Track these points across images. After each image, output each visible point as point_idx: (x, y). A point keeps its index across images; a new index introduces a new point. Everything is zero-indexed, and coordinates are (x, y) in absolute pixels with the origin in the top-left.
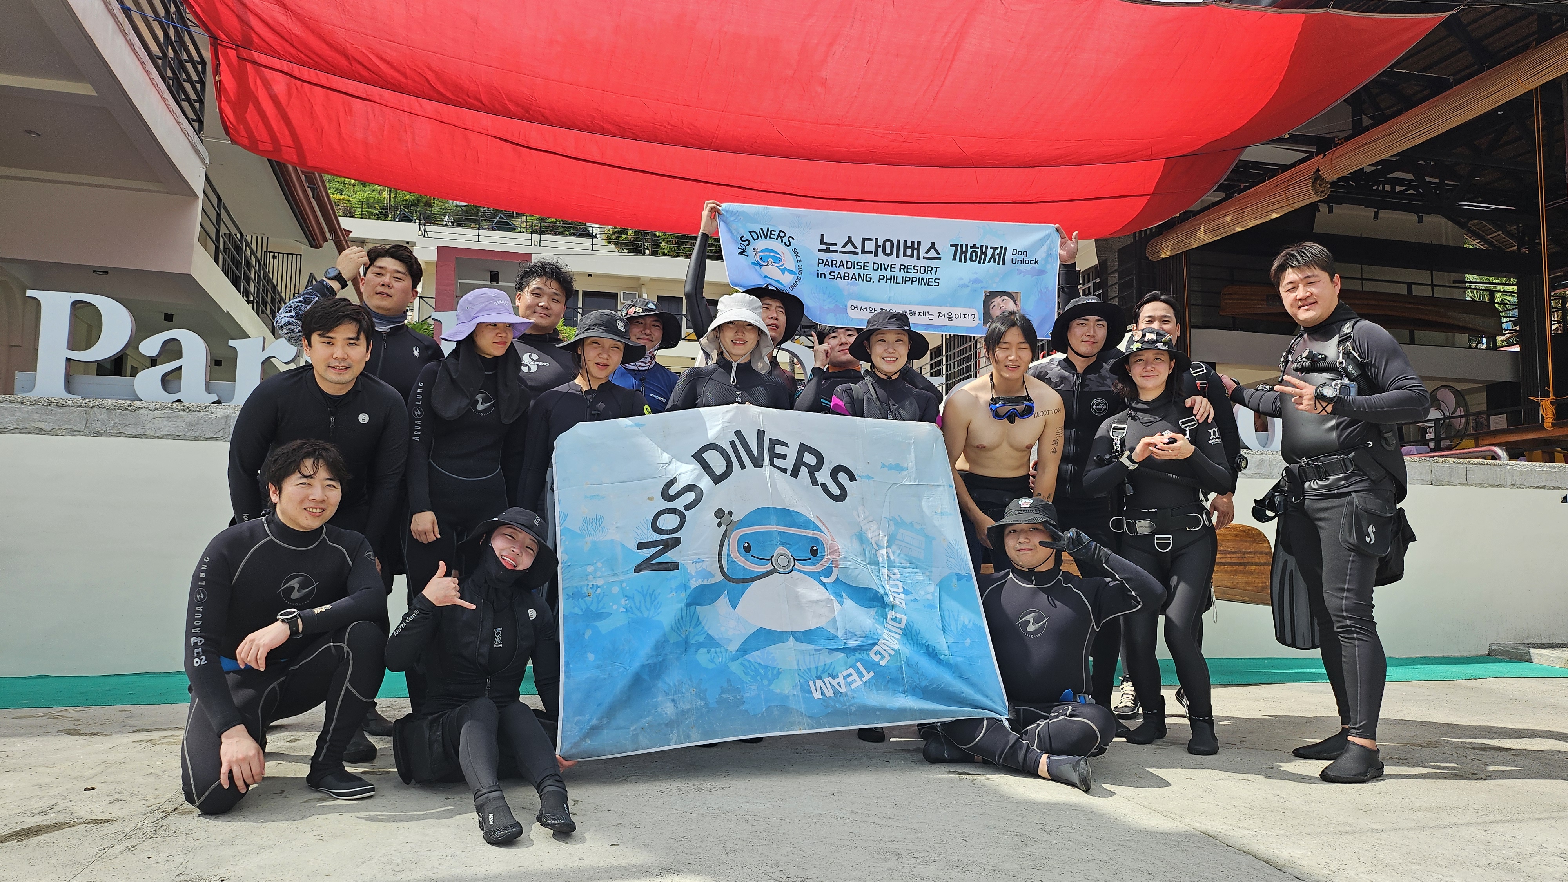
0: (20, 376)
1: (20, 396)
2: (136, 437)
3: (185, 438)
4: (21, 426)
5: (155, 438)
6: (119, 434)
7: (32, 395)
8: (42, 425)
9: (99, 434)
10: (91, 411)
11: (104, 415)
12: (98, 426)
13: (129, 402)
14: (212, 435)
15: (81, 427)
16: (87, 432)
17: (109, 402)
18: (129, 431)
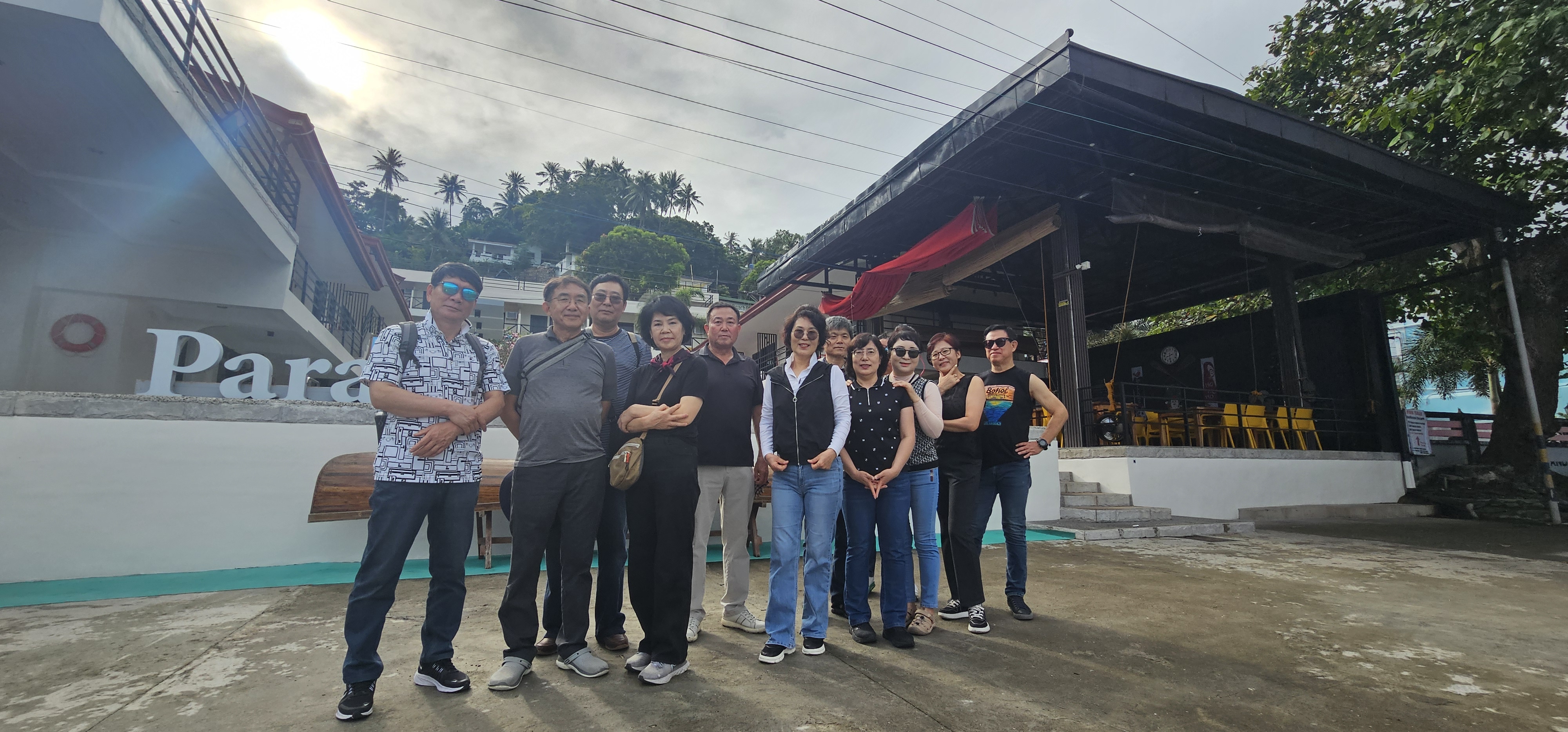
0: (139, 383)
1: (138, 395)
2: (217, 420)
3: (252, 420)
4: (136, 414)
5: (231, 421)
6: (207, 419)
7: (145, 395)
8: (152, 414)
9: (192, 419)
10: (188, 405)
11: (196, 407)
12: (192, 414)
13: (214, 399)
14: (270, 419)
15: (180, 414)
16: (184, 417)
17: (201, 398)
18: (213, 417)
